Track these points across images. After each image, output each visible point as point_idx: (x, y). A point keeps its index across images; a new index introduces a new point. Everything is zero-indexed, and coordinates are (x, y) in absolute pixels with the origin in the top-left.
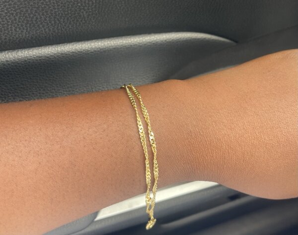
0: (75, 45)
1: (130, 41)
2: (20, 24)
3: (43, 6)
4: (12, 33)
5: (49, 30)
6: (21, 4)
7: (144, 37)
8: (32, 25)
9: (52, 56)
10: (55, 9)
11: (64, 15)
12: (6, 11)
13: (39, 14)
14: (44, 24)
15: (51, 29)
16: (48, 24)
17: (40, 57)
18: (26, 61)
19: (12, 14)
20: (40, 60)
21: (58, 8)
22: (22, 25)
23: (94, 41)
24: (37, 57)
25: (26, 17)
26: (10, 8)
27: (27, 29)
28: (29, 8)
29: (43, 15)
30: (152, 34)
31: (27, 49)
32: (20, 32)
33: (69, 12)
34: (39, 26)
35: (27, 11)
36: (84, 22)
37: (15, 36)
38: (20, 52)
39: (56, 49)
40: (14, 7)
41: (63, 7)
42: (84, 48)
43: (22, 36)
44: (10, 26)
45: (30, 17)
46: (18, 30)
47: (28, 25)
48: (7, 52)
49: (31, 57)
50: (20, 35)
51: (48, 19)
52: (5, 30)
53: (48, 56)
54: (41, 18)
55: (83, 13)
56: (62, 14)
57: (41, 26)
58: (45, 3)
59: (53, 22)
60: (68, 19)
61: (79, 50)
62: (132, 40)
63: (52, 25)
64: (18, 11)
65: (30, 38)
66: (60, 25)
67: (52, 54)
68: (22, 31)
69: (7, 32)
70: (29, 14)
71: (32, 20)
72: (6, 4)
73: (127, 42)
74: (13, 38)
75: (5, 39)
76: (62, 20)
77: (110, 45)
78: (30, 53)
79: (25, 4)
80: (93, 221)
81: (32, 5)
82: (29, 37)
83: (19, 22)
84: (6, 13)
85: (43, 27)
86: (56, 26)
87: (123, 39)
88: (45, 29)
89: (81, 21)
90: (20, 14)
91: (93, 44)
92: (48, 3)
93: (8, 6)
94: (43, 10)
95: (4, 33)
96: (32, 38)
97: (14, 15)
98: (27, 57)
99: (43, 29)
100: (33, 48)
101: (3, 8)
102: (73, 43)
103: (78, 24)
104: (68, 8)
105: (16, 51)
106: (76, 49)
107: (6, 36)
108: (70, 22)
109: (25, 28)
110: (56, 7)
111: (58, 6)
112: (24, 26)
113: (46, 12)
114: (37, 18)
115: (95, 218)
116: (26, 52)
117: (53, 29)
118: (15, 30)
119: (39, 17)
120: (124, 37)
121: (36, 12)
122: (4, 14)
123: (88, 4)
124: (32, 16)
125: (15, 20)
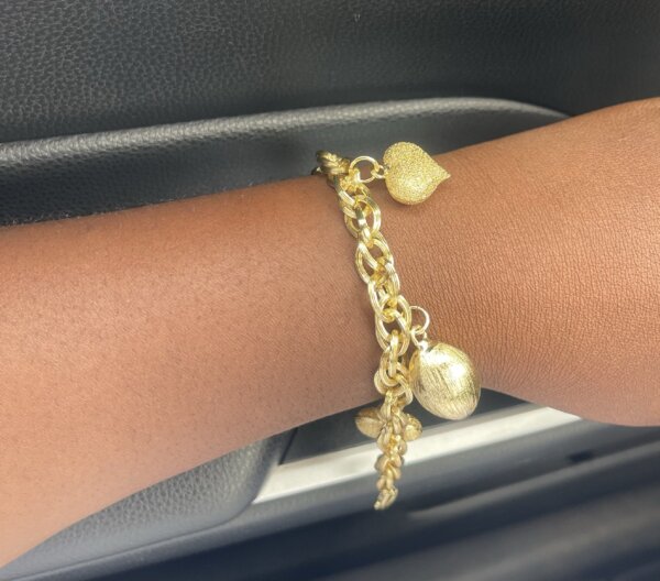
0: (221, 125)
1: (341, 117)
2: (105, 81)
3: (153, 46)
4: (88, 100)
5: (167, 94)
6: (108, 43)
7: (371, 109)
8: (130, 84)
9: (170, 146)
10: (178, 51)
11: (198, 65)
12: (76, 57)
13: (145, 62)
14: (155, 81)
15: (171, 92)
16: (163, 82)
17: (146, 149)
18: (115, 156)
19: (90, 62)
20: (146, 155)
21: (185, 51)
22: (108, 84)
23: (263, 115)
24: (140, 147)
25: (118, 68)
26: (83, 51)
27: (119, 92)
28: (124, 50)
29: (153, 63)
30: (391, 102)
31: (119, 132)
32: (104, 97)
33: (209, 57)
34: (144, 86)
35: (119, 56)
36: (239, 77)
37: (93, 105)
38: (103, 138)
39: (182, 132)
40: (93, 49)
41: (196, 49)
42: (241, 131)
43: (110, 106)
44: (83, 87)
45: (125, 68)
46: (100, 93)
47: (122, 84)
48: (76, 137)
49: (127, 148)
50: (106, 104)
51: (163, 71)
52: (73, 94)
53: (164, 146)
54: (149, 70)
55: (238, 59)
56: (193, 61)
57: (148, 86)
58: (158, 41)
59: (174, 78)
60: (206, 72)
61: (231, 135)
62: (346, 114)
63: (173, 83)
64: (102, 56)
65: (124, 111)
66: (188, 84)
67: (171, 143)
68: (109, 97)
69: (76, 97)
70: (124, 63)
71: (129, 75)
72: (76, 42)
73: (335, 118)
74: (90, 109)
75: (73, 112)
76: (194, 74)
77: (298, 124)
78: (125, 139)
79: (117, 43)
80: (248, 505)
81: (129, 45)
82: (122, 107)
83: (103, 78)
84: (76, 60)
85: (153, 87)
86: (181, 87)
87: (326, 112)
88: (157, 92)
89: (234, 76)
90: (106, 62)
91: (260, 122)
92: (165, 41)
93: (80, 48)
94: (153, 54)
95: (72, 101)
96: (129, 110)
97: (93, 64)
98: (118, 148)
99: (152, 92)
100: (131, 131)
101: (70, 51)
102: (217, 120)
103: (228, 83)
104: (206, 50)
105: (96, 135)
106: (223, 133)
107: (75, 106)
108: (211, 78)
109: (116, 91)
110: (180, 48)
111: (185, 45)
112: (113, 87)
113: (160, 57)
114: (141, 71)
115: (254, 497)
116: (117, 138)
117: (174, 92)
118: (95, 94)
119: (144, 69)
120: (327, 108)
121: (139, 58)
122: (72, 63)
123: (250, 41)
124: (130, 65)
125: (95, 73)
